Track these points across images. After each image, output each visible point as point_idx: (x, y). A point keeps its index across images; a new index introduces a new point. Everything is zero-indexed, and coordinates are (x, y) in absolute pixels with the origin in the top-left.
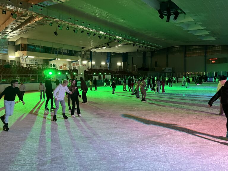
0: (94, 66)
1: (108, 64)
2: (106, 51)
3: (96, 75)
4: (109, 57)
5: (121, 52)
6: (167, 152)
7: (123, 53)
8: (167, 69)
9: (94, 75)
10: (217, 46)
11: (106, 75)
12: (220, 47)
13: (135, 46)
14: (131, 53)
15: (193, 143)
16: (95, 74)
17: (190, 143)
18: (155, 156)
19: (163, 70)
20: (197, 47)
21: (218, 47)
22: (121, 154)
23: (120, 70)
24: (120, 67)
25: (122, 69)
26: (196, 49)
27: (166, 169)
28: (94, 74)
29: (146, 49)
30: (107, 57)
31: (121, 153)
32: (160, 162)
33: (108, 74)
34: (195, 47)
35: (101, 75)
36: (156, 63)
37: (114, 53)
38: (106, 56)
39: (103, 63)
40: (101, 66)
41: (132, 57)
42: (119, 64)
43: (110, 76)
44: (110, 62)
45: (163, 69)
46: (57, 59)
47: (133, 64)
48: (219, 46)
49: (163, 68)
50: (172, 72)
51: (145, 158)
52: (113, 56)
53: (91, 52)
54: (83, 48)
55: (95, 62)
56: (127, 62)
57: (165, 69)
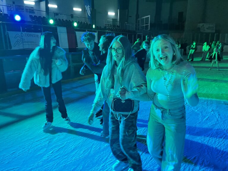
8: (206, 26)
19: (199, 29)
23: (114, 26)
24: (114, 20)
25: (118, 24)
36: (181, 14)
39: (77, 9)
42: (111, 14)
47: (137, 16)
49: (198, 24)
55: (58, 6)
56: (127, 10)
57: (203, 25)
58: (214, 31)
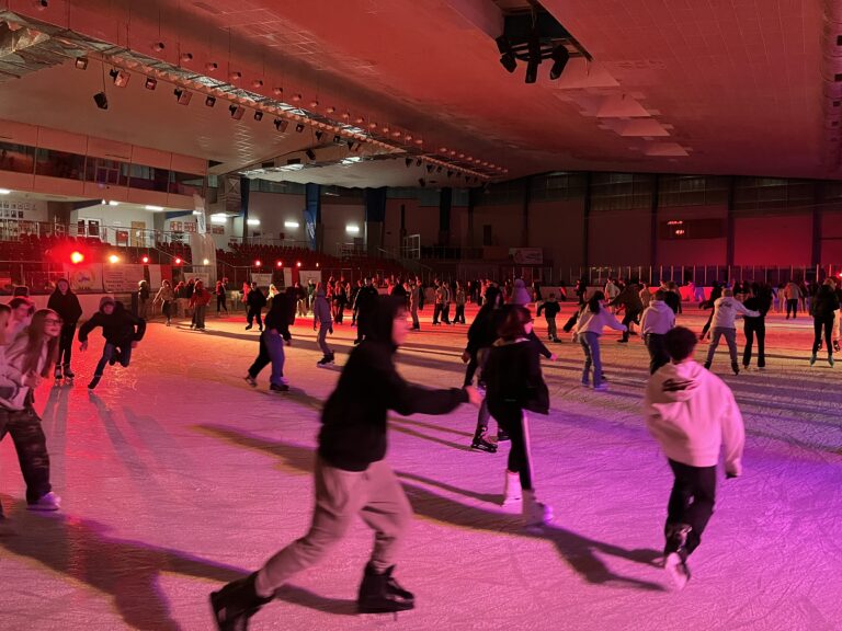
0: (256, 234)
1: (311, 227)
2: (303, 180)
3: (263, 270)
4: (316, 203)
5: (362, 184)
6: (519, 549)
7: (368, 188)
8: (525, 252)
9: (256, 270)
10: (692, 179)
11: (302, 269)
12: (703, 182)
13: (413, 165)
14: (397, 189)
15: (609, 511)
16: (258, 263)
17: (599, 513)
18: (477, 562)
19: (512, 256)
20: (629, 179)
21: (697, 182)
22: (353, 564)
23: (355, 252)
24: (358, 240)
25: (365, 249)
26: (624, 186)
27: (514, 608)
28: (254, 264)
29: (454, 176)
30: (307, 201)
31: (352, 557)
32: (495, 583)
33: (308, 266)
34: (620, 180)
35: (281, 269)
36: (488, 229)
37: (332, 188)
38: (304, 197)
39: (291, 225)
40: (282, 236)
41: (403, 207)
42: (353, 229)
43: (319, 272)
44: (319, 221)
45: (513, 251)
46: (104, 202)
47: (404, 232)
48: (700, 177)
49: (511, 249)
50: (539, 265)
51: (441, 572)
52: (331, 200)
53: (245, 181)
54: (212, 163)
55: (261, 220)
56: (381, 223)
57: (519, 252)
58: (541, 262)
